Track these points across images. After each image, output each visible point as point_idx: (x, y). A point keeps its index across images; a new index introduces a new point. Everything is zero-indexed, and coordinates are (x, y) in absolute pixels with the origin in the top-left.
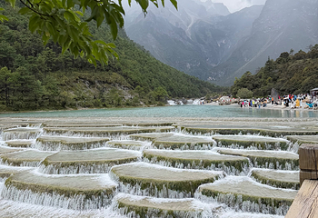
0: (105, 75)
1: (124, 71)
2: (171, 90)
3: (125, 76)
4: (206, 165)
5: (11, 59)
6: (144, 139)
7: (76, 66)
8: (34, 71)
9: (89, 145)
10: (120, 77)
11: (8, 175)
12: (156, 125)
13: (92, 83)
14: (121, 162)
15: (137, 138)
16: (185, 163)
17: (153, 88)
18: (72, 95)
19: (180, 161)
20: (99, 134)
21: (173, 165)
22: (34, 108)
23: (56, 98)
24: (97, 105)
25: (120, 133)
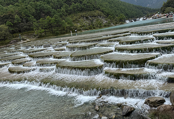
0: (93, 13)
1: (102, 9)
2: (127, 15)
3: (102, 11)
4: (151, 50)
5: (50, 12)
6: (115, 41)
7: (79, 10)
8: (61, 16)
9: (89, 47)
10: (100, 12)
11: (57, 63)
12: (120, 33)
13: (87, 18)
14: (105, 53)
15: (111, 41)
16: (138, 51)
17: (117, 16)
18: (79, 25)
19: (135, 50)
20: (93, 41)
21: (132, 53)
22: (64, 33)
23: (72, 28)
24: (90, 28)
25: (103, 39)
